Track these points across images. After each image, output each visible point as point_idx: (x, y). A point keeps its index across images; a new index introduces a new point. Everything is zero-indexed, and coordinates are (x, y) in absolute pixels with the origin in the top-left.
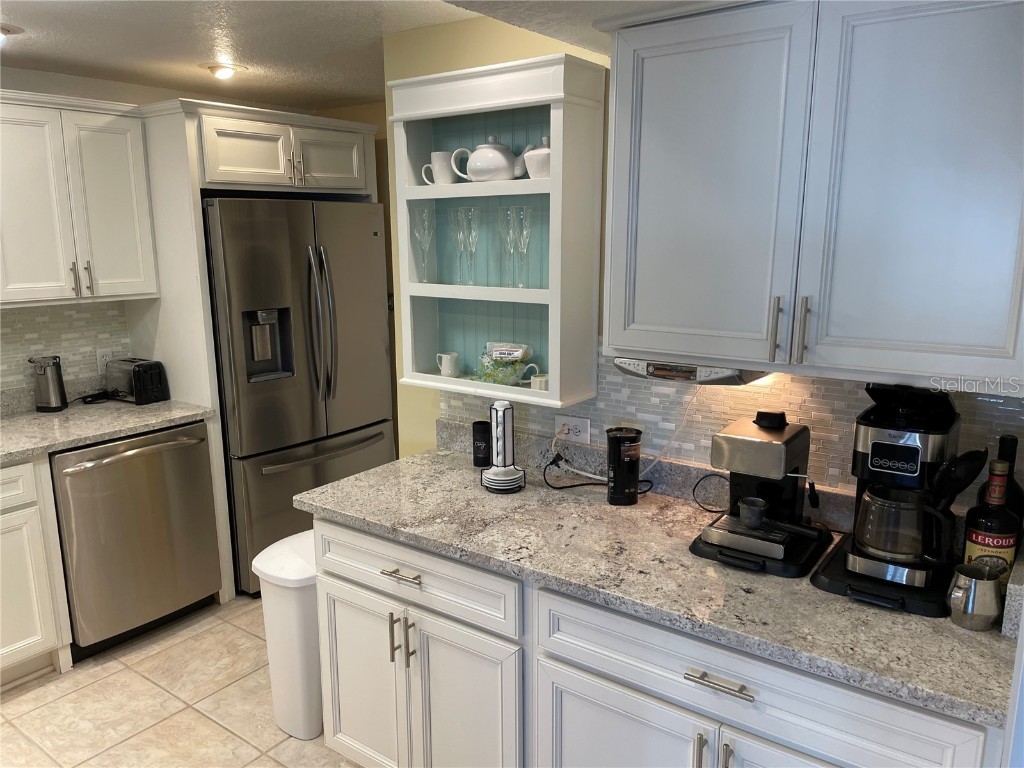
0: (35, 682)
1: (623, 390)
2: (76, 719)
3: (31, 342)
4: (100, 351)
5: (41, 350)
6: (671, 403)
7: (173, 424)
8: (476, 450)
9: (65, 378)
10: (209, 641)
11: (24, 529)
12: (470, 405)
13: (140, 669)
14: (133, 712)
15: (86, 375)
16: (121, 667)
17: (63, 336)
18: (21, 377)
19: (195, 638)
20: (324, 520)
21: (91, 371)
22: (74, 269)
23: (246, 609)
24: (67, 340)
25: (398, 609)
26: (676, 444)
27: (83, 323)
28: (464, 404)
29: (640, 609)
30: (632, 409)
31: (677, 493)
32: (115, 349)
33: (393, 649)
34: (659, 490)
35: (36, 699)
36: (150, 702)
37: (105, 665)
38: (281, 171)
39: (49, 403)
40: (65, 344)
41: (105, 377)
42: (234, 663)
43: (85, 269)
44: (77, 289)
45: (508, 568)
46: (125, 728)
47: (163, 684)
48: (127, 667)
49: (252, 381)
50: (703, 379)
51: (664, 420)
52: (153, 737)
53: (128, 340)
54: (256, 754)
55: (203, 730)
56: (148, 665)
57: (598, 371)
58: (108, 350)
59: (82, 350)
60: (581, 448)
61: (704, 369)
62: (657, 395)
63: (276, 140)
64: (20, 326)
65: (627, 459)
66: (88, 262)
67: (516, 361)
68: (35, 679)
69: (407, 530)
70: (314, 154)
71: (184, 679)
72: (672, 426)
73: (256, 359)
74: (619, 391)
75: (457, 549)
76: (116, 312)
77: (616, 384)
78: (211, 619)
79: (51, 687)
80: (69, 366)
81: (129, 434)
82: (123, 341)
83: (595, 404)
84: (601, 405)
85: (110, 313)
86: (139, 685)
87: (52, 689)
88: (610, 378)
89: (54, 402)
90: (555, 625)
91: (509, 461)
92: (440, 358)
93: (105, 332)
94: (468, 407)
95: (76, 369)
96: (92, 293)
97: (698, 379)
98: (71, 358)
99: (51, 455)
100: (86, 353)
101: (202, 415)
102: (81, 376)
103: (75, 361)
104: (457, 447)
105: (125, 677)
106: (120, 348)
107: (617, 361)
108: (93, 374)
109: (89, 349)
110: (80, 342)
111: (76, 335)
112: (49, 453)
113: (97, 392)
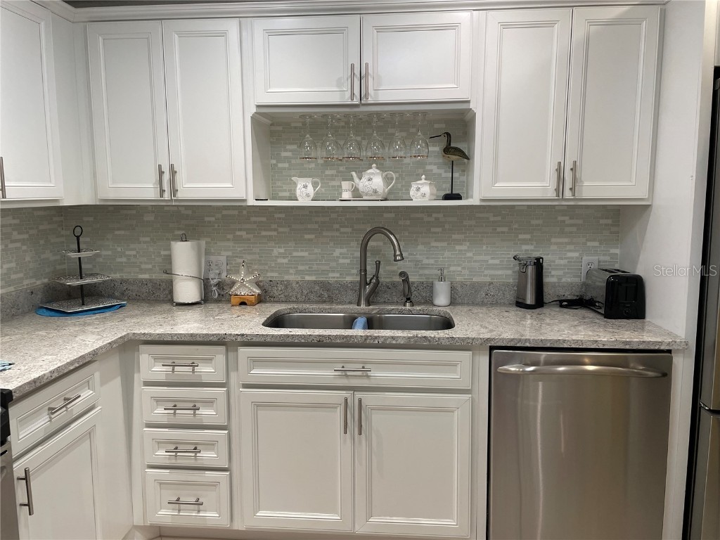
3: (525, 242)
4: (586, 259)
5: (530, 250)
7: (627, 347)
9: (546, 280)
11: (456, 413)
15: (569, 280)
17: (553, 240)
18: (510, 272)
21: (574, 277)
22: (560, 171)
24: (556, 244)
27: (574, 229)
32: (602, 258)
39: (524, 299)
40: (554, 247)
41: (584, 284)
43: (571, 170)
44: (559, 190)
53: (617, 251)
58: (595, 258)
59: (570, 255)
64: (516, 226)
66: (575, 163)
76: (610, 221)
80: (552, 269)
81: (573, 346)
82: (613, 251)
85: (602, 221)
89: (530, 300)
93: (594, 240)
95: (560, 273)
96: (576, 194)
98: (558, 262)
100: (573, 258)
101: (671, 344)
102: (564, 280)
103: (561, 265)
106: (607, 258)
108: (577, 280)
109: (576, 255)
110: (569, 247)
111: (566, 240)
112: (490, 346)
113: (575, 298)
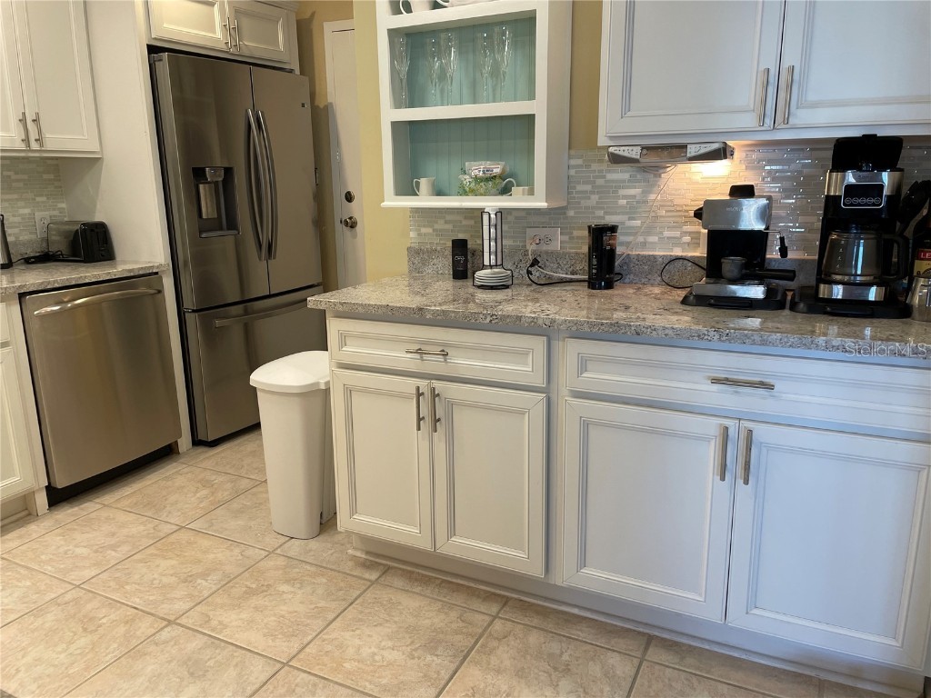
0: (12, 525)
1: (593, 197)
2: (71, 547)
4: (38, 215)
6: (638, 202)
7: (132, 274)
8: (455, 264)
10: (180, 481)
12: (440, 230)
13: (119, 506)
14: (127, 536)
15: (26, 237)
16: (100, 506)
19: (167, 479)
20: (340, 315)
21: (31, 233)
22: (23, 121)
23: (207, 455)
25: (423, 384)
26: (641, 239)
27: (21, 185)
28: (434, 230)
29: (670, 332)
30: (601, 213)
31: (643, 280)
32: (52, 212)
33: (420, 419)
34: (627, 280)
35: (20, 537)
36: (142, 528)
37: (82, 506)
38: (219, 34)
41: (45, 240)
42: (213, 493)
43: (34, 121)
44: (27, 140)
45: (540, 322)
46: (125, 549)
47: (149, 514)
48: (105, 505)
49: (203, 236)
50: (693, 154)
51: (630, 219)
52: (156, 552)
53: (64, 205)
54: (264, 553)
55: (205, 543)
56: (126, 503)
57: (569, 182)
58: (46, 214)
59: (22, 211)
60: (552, 255)
61: (693, 146)
62: (625, 197)
63: (212, 5)
65: (608, 248)
66: (37, 114)
67: (495, 176)
68: (12, 523)
69: (433, 308)
70: (246, 23)
71: (168, 508)
72: (638, 223)
73: (204, 216)
74: (589, 198)
75: (485, 316)
76: (52, 176)
77: (586, 192)
78: (174, 464)
79: (33, 527)
80: (11, 228)
82: (59, 205)
83: (565, 213)
84: (571, 213)
85: (45, 176)
86: (122, 517)
87: (34, 529)
88: (579, 188)
89: (2, 259)
90: (583, 366)
91: (499, 263)
92: (418, 184)
93: (42, 195)
94: (438, 233)
95: (16, 231)
96: (41, 145)
97: (688, 155)
98: (12, 219)
99: (22, 296)
100: (25, 215)
101: (158, 267)
102: (21, 238)
103: (14, 223)
104: (429, 270)
105: (104, 514)
106: (56, 213)
107: (611, 150)
108: (33, 237)
109: (27, 211)
110: (21, 204)
111: (15, 196)
112: (19, 294)
113: (38, 254)
